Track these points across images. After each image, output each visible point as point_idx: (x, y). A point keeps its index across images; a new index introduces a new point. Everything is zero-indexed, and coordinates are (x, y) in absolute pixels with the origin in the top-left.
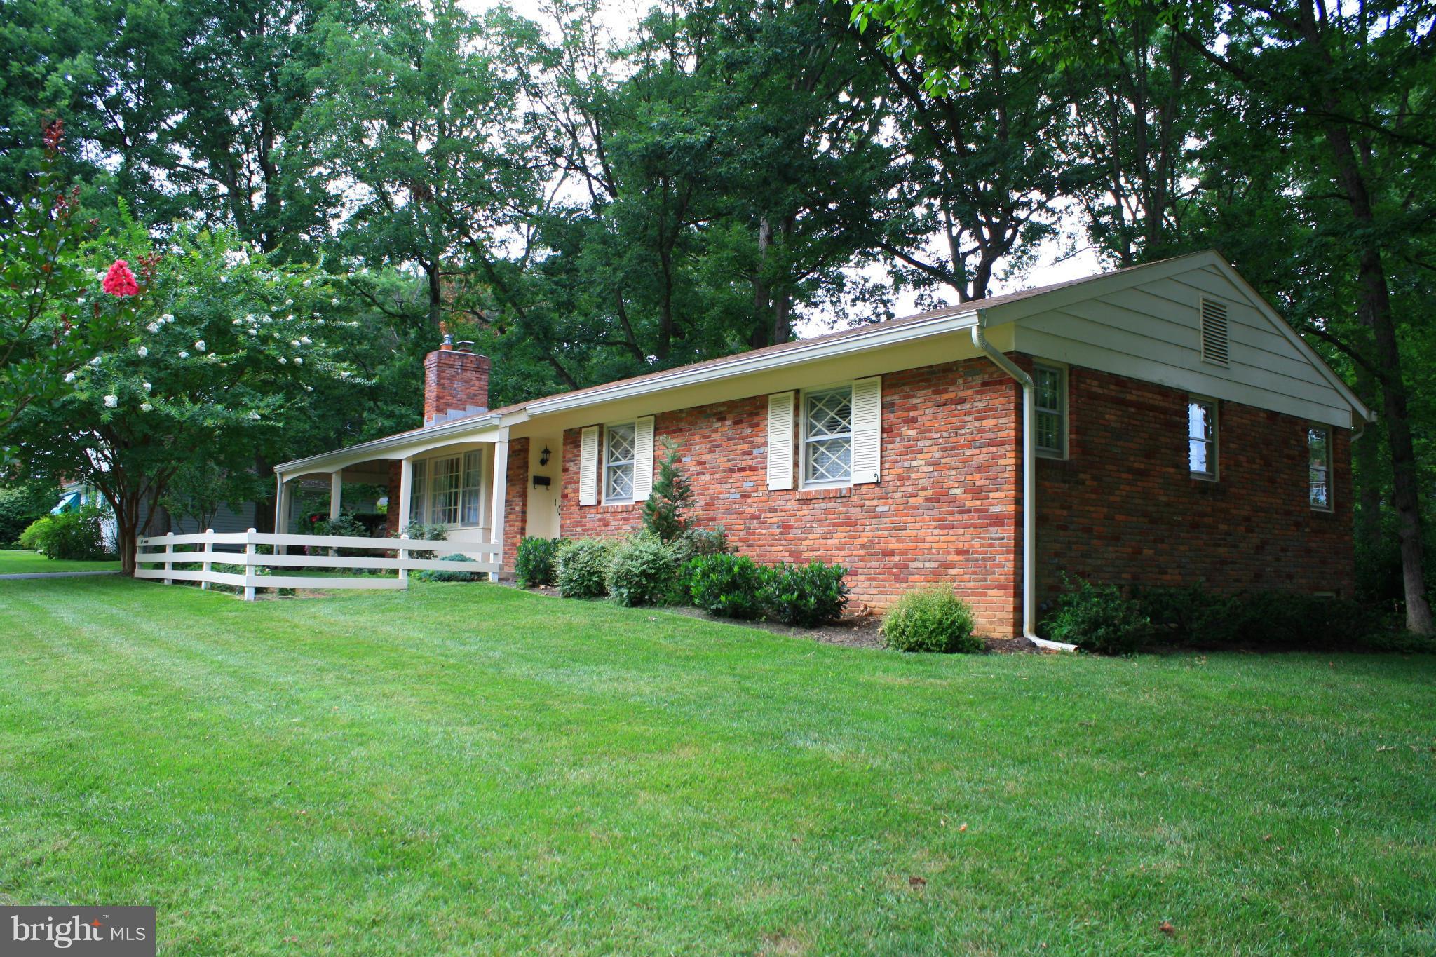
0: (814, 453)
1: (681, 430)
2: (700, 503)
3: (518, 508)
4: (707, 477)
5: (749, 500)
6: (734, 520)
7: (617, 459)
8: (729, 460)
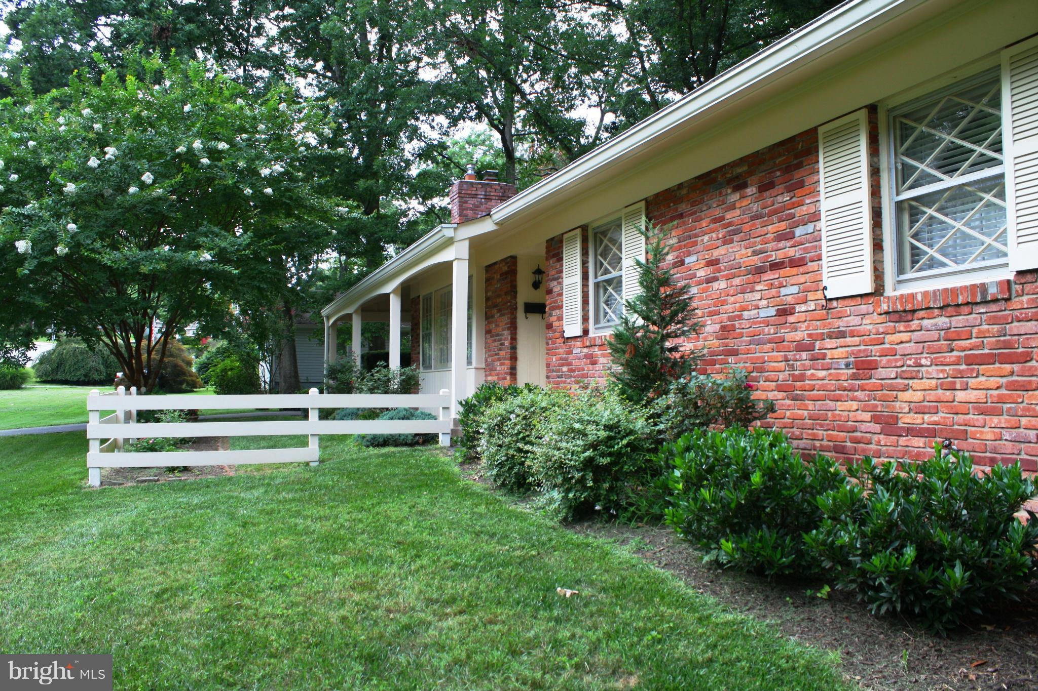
0: (913, 222)
1: (681, 216)
2: (711, 327)
3: (507, 343)
4: (722, 284)
5: (791, 319)
6: (764, 352)
7: (606, 272)
8: (755, 253)
